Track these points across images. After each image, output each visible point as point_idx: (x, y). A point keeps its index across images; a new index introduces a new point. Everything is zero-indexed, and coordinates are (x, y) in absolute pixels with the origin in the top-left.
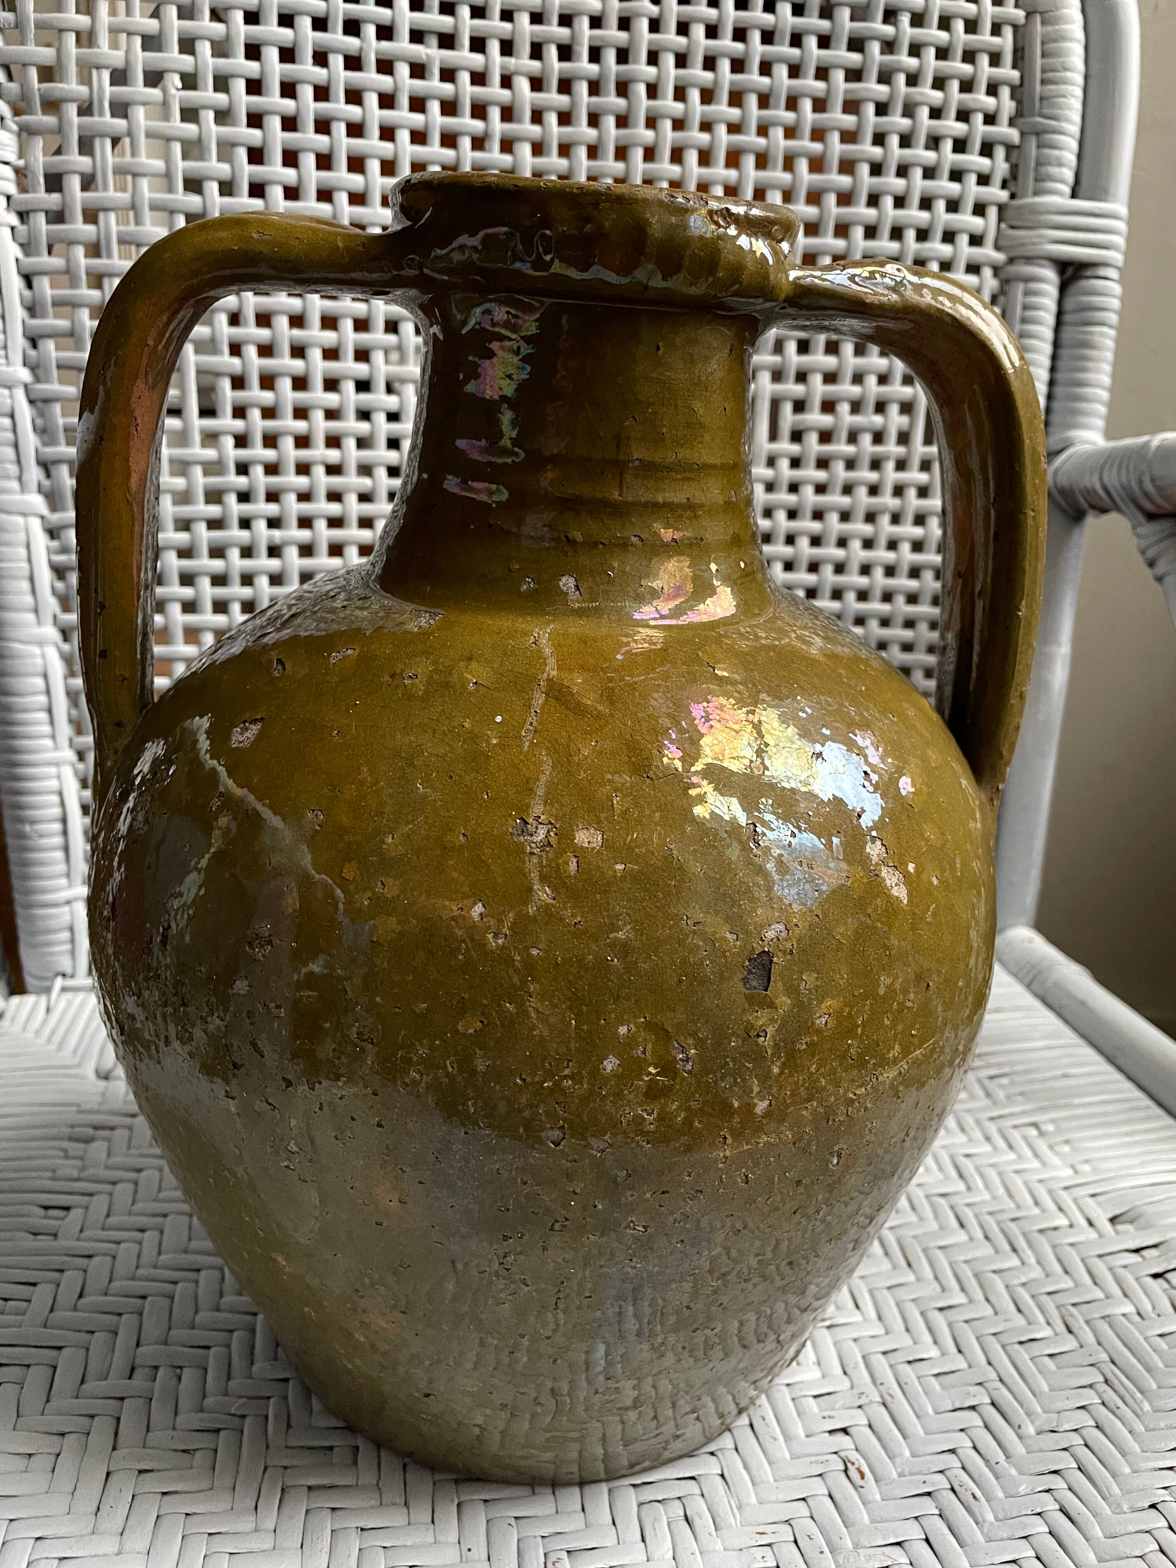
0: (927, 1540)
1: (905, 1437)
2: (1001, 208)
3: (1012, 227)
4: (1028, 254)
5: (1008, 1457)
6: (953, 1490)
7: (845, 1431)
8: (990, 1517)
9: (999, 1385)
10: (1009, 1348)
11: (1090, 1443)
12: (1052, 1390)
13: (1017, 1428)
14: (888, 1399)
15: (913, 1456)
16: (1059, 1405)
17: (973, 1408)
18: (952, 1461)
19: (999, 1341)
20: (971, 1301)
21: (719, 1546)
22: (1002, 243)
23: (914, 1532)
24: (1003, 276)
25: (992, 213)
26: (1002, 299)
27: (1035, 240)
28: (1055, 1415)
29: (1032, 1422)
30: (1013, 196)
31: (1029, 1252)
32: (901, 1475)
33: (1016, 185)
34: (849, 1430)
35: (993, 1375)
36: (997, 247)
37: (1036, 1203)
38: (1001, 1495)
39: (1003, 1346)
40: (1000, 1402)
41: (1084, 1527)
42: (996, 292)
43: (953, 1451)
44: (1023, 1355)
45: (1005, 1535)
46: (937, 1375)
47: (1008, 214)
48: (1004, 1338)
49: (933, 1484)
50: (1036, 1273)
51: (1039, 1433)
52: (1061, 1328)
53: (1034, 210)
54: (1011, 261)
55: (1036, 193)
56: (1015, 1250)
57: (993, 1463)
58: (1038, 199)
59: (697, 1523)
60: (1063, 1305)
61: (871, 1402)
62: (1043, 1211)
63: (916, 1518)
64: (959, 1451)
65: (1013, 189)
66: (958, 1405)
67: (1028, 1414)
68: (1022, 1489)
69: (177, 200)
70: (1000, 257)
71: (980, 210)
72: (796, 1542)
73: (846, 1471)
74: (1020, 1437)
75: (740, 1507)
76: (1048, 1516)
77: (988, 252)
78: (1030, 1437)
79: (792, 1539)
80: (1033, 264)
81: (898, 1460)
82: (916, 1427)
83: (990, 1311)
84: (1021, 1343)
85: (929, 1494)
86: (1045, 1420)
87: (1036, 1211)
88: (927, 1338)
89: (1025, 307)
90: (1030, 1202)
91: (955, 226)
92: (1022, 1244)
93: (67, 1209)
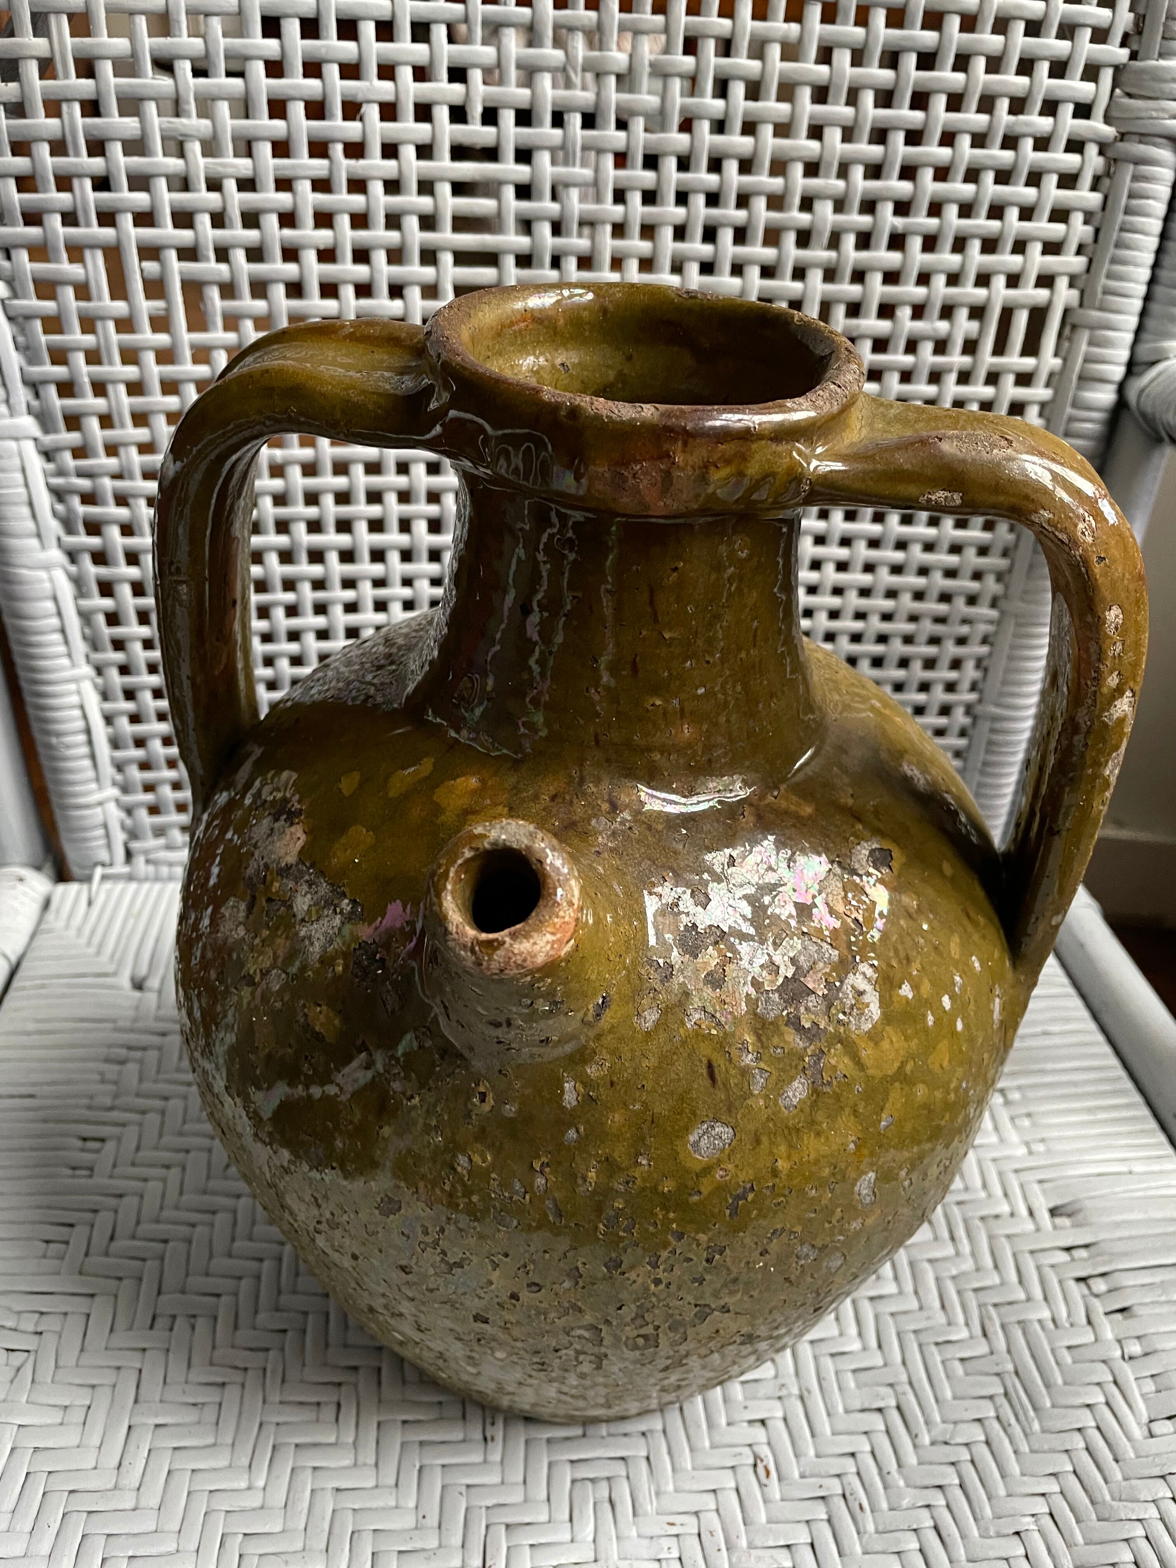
0: (812, 1545)
1: (813, 1435)
2: (1118, 70)
3: (1130, 95)
4: (1143, 131)
5: (900, 1465)
6: (844, 1496)
7: (763, 1422)
8: (871, 1527)
9: (908, 1388)
10: (924, 1348)
11: (976, 1460)
12: (955, 1398)
13: (914, 1437)
14: (806, 1394)
15: (818, 1456)
16: (957, 1416)
17: (880, 1410)
18: (850, 1466)
19: (918, 1339)
20: (901, 1292)
21: (634, 1533)
22: (1114, 113)
23: (802, 1537)
24: (1110, 154)
25: (1107, 76)
26: (1106, 182)
27: (1154, 114)
28: (951, 1426)
29: (929, 1431)
30: (1134, 56)
31: (965, 1241)
32: (802, 1476)
33: (1140, 42)
34: (768, 1422)
35: (904, 1378)
36: (1108, 119)
37: (985, 1186)
38: (884, 1505)
39: (920, 1346)
40: (904, 1407)
41: (950, 1548)
42: (1099, 173)
43: (853, 1455)
44: (936, 1357)
45: (880, 1549)
46: (854, 1371)
47: (1124, 78)
48: (924, 1338)
49: (828, 1489)
50: (968, 1265)
51: (933, 1443)
52: (978, 1331)
53: (1157, 76)
54: (1122, 137)
55: (1161, 56)
56: (953, 1239)
57: (885, 1471)
58: (1162, 63)
59: (618, 1508)
60: (985, 1305)
61: (790, 1395)
62: (989, 1196)
63: (807, 1522)
64: (858, 1456)
65: (1135, 47)
66: (866, 1406)
67: (927, 1423)
68: (905, 1503)
69: (145, 86)
70: (1109, 131)
71: (1091, 73)
72: (699, 1535)
73: (755, 1465)
74: (915, 1446)
75: (658, 1494)
76: (923, 1533)
77: (1097, 126)
78: (923, 1446)
79: (696, 1531)
80: (1146, 143)
81: (802, 1459)
82: (825, 1427)
83: (915, 1305)
84: (937, 1344)
85: (823, 1498)
86: (941, 1429)
87: (983, 1194)
88: (853, 1330)
89: (1131, 196)
90: (978, 1183)
91: (1059, 94)
92: (961, 1232)
93: (102, 1140)
